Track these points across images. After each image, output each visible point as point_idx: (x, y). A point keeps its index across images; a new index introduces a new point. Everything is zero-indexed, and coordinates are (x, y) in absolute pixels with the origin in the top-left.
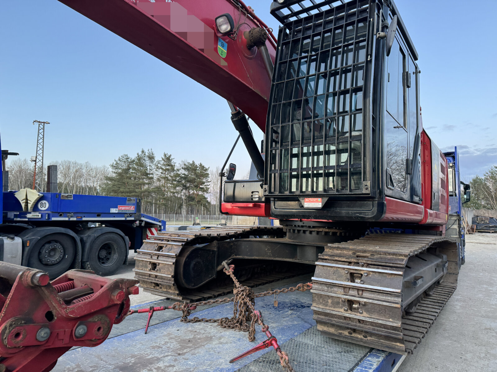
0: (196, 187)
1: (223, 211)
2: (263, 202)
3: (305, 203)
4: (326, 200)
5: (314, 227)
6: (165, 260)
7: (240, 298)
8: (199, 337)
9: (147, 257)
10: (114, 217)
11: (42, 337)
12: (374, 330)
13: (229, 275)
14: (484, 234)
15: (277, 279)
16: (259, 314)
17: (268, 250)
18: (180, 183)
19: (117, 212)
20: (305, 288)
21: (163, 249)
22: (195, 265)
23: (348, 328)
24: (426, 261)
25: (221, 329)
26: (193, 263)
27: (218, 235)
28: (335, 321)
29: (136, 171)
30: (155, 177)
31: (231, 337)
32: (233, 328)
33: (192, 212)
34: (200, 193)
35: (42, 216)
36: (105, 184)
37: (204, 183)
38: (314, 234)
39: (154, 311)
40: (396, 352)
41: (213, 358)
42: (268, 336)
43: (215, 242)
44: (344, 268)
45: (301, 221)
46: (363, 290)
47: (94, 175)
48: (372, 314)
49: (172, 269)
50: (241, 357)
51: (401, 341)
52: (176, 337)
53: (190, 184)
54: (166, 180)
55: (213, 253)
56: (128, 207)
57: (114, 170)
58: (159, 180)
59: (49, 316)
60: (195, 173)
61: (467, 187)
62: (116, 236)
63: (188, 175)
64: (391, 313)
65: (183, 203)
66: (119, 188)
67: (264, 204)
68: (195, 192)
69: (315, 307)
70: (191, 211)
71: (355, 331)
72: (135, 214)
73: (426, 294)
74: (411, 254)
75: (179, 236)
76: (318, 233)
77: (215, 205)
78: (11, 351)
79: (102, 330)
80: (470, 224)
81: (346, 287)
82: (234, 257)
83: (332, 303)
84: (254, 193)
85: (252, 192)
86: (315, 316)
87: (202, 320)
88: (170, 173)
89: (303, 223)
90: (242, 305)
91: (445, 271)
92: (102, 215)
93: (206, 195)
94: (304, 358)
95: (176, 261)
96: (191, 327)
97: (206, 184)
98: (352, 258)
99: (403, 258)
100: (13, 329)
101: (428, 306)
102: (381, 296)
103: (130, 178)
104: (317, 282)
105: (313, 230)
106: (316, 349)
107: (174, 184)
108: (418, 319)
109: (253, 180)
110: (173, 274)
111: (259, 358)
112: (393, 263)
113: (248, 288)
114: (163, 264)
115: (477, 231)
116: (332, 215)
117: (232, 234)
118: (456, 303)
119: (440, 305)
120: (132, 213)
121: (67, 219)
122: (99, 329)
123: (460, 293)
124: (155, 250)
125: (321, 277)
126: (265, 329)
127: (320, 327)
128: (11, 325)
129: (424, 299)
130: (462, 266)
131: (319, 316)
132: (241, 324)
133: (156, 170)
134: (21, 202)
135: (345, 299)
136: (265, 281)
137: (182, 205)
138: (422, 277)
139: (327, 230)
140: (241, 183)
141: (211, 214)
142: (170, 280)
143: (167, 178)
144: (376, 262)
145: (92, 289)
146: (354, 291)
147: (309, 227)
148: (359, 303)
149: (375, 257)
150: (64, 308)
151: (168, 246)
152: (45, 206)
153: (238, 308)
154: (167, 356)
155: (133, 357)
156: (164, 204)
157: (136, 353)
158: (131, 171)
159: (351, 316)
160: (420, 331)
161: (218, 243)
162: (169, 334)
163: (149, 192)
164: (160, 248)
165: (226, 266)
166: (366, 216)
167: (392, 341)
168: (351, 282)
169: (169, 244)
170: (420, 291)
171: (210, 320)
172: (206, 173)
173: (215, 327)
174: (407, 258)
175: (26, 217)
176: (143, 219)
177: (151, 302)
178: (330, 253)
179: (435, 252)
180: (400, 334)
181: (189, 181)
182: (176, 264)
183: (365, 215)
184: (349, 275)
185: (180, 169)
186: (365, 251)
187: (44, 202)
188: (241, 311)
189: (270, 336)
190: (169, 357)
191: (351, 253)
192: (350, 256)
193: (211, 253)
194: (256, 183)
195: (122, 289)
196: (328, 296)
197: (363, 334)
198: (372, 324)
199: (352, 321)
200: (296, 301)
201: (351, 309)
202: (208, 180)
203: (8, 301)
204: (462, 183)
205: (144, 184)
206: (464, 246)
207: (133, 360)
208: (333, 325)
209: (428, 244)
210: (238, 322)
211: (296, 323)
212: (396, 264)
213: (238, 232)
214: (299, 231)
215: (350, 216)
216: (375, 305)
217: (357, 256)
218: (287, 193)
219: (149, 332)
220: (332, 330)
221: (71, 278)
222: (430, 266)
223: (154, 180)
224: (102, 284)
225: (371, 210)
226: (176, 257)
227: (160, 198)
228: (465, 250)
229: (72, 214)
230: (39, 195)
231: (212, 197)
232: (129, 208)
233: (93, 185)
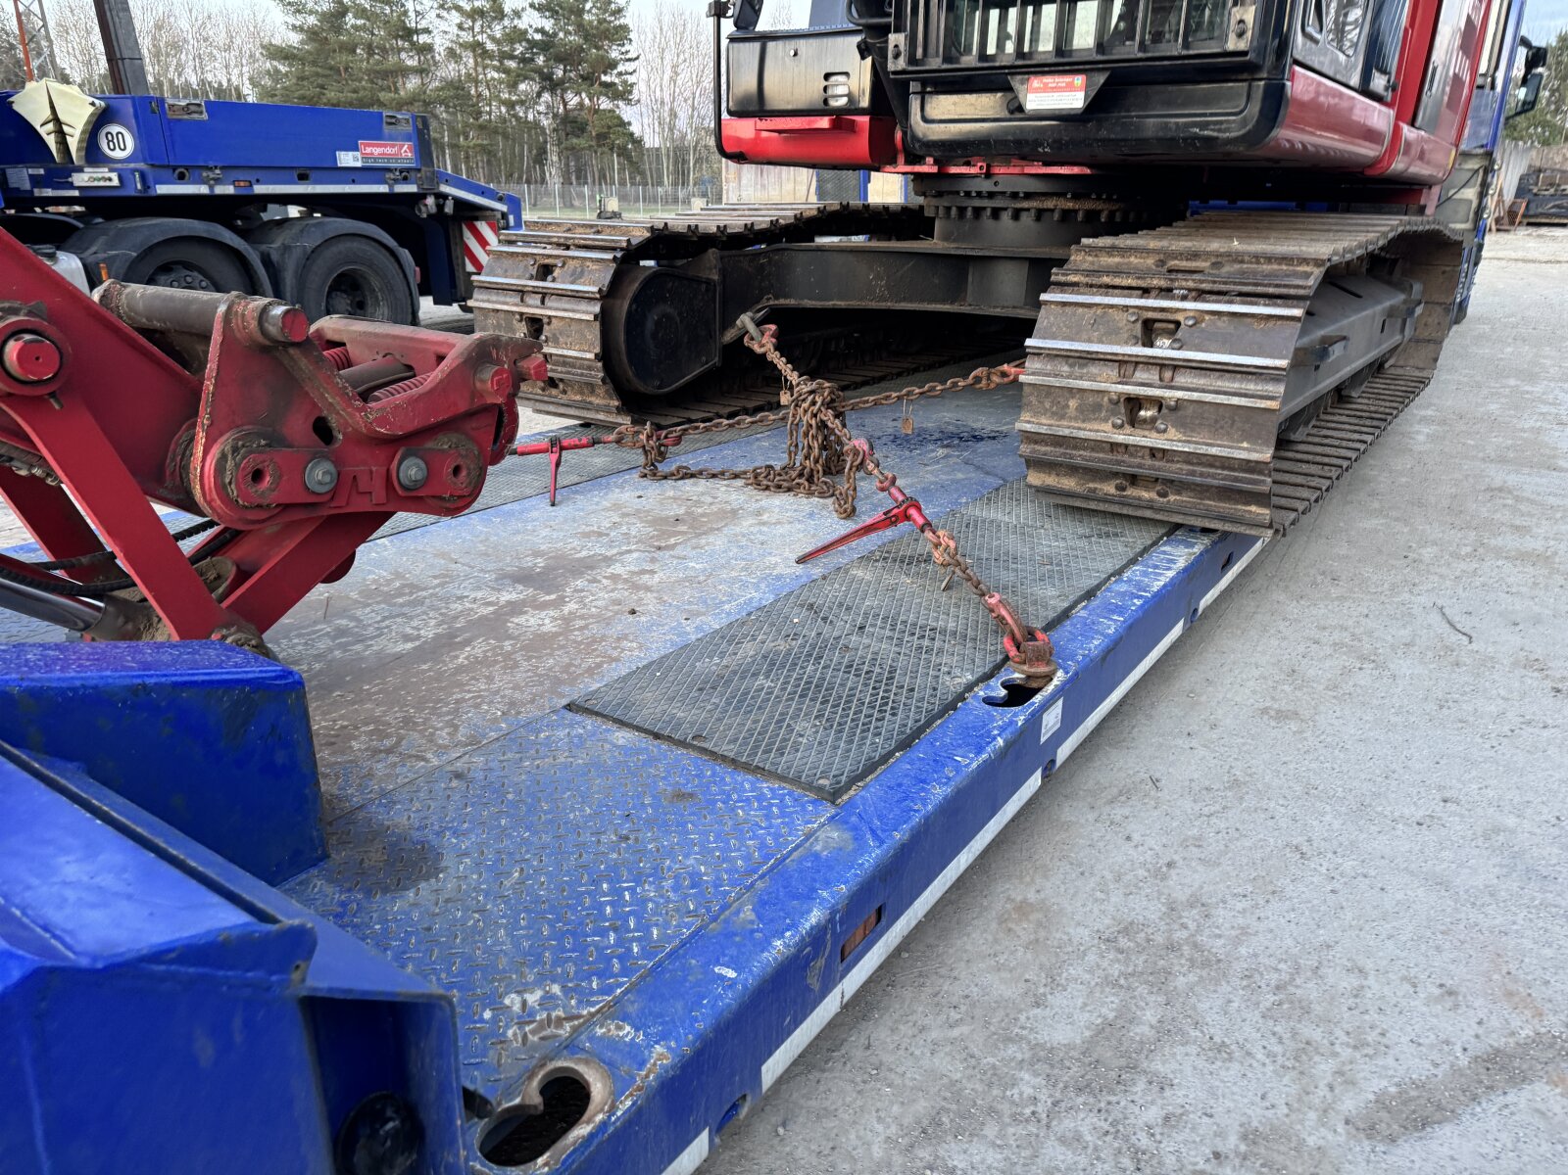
0: (589, 79)
1: (728, 150)
2: (862, 112)
3: (1030, 96)
4: (1102, 81)
5: (1028, 196)
6: (567, 306)
7: (806, 411)
8: (700, 510)
9: (508, 299)
10: (353, 182)
11: (320, 483)
12: (1193, 473)
13: (764, 355)
14: (1544, 231)
15: (894, 371)
16: (866, 447)
17: (878, 277)
18: (529, 66)
19: (359, 164)
20: (996, 379)
21: (555, 274)
22: (658, 323)
23: (1116, 475)
24: (1359, 296)
25: (755, 492)
26: (653, 317)
27: (722, 230)
28: (1080, 457)
29: (368, 19)
30: (440, 44)
31: (787, 511)
32: (789, 490)
33: (581, 178)
34: (605, 104)
35: (120, 178)
36: (268, 72)
37: (613, 65)
38: (1027, 219)
39: (562, 448)
40: (1242, 529)
41: (750, 554)
42: (896, 500)
43: (712, 254)
44: (1126, 308)
45: (988, 175)
46: (1175, 368)
47: (221, 39)
48: (1193, 431)
49: (594, 334)
50: (825, 549)
51: (1262, 499)
52: (638, 511)
53: (565, 71)
54: (481, 55)
55: (707, 290)
56: (393, 146)
57: (291, 20)
58: (452, 54)
59: (323, 429)
60: (581, 27)
61: (1537, 57)
62: (367, 248)
63: (555, 34)
64: (1247, 427)
65: (546, 142)
66: (322, 87)
67: (865, 119)
68: (587, 101)
69: (1029, 422)
70: (577, 173)
71: (1134, 479)
72: (419, 170)
73: (1340, 395)
74: (1335, 258)
75: (598, 232)
76: (1040, 214)
77: (658, 149)
78: (252, 516)
79: (464, 473)
80: (1509, 196)
81: (1126, 362)
82: (771, 303)
83: (1080, 409)
84: (833, 79)
85: (827, 76)
86: (1025, 449)
87: (701, 473)
88: (489, 27)
89: (996, 184)
90: (813, 431)
91: (1408, 332)
92: (313, 175)
93: (626, 112)
94: (990, 551)
95: (602, 308)
96: (669, 488)
97: (621, 68)
98: (1153, 275)
99: (1308, 269)
100: (244, 458)
101: (1342, 426)
102: (1229, 380)
103: (352, 50)
104: (1038, 353)
105: (1025, 204)
106: (1021, 531)
107: (507, 71)
108: (1310, 457)
109: (828, 28)
110: (597, 350)
111: (872, 552)
112: (1277, 286)
113: (827, 384)
114: (563, 318)
115: (1525, 221)
116: (1113, 136)
117: (764, 226)
118: (1417, 427)
119: (1375, 423)
120: (408, 170)
121: (204, 190)
122: (457, 470)
123: (1435, 401)
124: (531, 278)
125: (1054, 337)
126: (886, 484)
127: (1035, 478)
128: (235, 450)
129: (1329, 410)
130: (1455, 328)
131: (1037, 447)
132: (810, 480)
133: (438, 16)
134: (42, 131)
135: (1120, 394)
136: (859, 379)
137: (545, 152)
138: (1344, 338)
139: (1070, 205)
140: (787, 42)
141: (645, 184)
142: (590, 368)
143: (480, 45)
144: (1225, 283)
145: (410, 368)
146: (1148, 370)
147: (1015, 196)
148: (1158, 403)
149: (1227, 269)
150: (360, 410)
151: (571, 264)
152: (122, 143)
153: (800, 438)
154: (629, 552)
155: (537, 554)
156: (483, 149)
157: (543, 547)
158: (353, 21)
159: (1131, 440)
160: (1312, 484)
161: (722, 258)
162: (616, 507)
163: (426, 104)
164: (545, 271)
165: (751, 327)
166: (1221, 135)
167: (1237, 502)
168: (1144, 345)
169: (573, 258)
170: (1327, 383)
171: (723, 473)
172: (617, 23)
173: (738, 489)
174: (1323, 270)
175: (71, 186)
176: (445, 189)
177: (540, 434)
178: (1085, 266)
179: (1391, 273)
180: (1263, 481)
181: (560, 59)
182: (604, 318)
183: (1219, 131)
184: (1139, 325)
185: (523, 9)
186: (1195, 255)
187: (115, 129)
188: (810, 447)
189: (901, 498)
190: (635, 555)
191: (1150, 261)
192: (1149, 269)
193: (703, 287)
194: (840, 40)
195: (498, 362)
196: (1070, 390)
197: (1158, 488)
198: (1188, 458)
199: (1131, 455)
200: (957, 426)
201: (1133, 421)
202: (627, 52)
203: (209, 385)
204: (1525, 42)
205: (404, 71)
206: (1476, 264)
207: (541, 562)
208: (1073, 470)
209: (1384, 234)
210: (801, 475)
211: (960, 476)
212: (1285, 286)
213: (781, 221)
214: (978, 212)
215: (1170, 135)
216: (1206, 407)
217: (1170, 271)
218: (970, 60)
219: (561, 502)
220: (1069, 483)
221: (336, 338)
222: (1368, 312)
223: (438, 58)
224: (442, 350)
225: (1242, 112)
226: (602, 298)
227: (466, 125)
228: (1477, 279)
229: (218, 171)
230: (93, 104)
231: (646, 121)
232: (394, 150)
233: (229, 80)
